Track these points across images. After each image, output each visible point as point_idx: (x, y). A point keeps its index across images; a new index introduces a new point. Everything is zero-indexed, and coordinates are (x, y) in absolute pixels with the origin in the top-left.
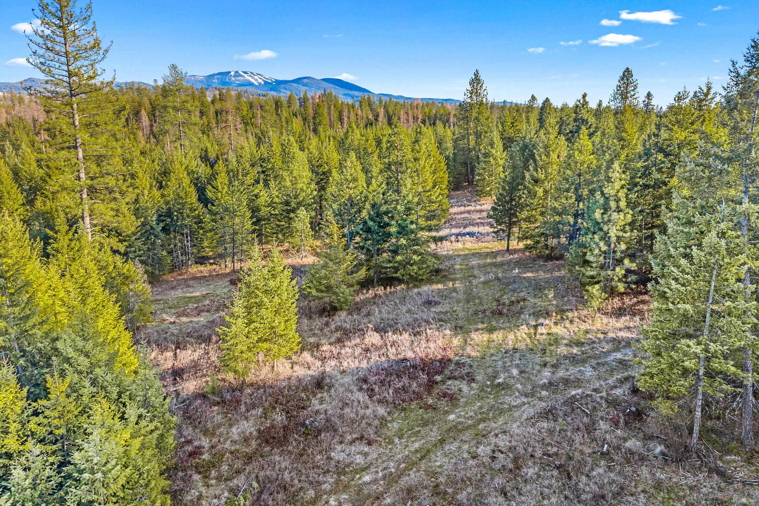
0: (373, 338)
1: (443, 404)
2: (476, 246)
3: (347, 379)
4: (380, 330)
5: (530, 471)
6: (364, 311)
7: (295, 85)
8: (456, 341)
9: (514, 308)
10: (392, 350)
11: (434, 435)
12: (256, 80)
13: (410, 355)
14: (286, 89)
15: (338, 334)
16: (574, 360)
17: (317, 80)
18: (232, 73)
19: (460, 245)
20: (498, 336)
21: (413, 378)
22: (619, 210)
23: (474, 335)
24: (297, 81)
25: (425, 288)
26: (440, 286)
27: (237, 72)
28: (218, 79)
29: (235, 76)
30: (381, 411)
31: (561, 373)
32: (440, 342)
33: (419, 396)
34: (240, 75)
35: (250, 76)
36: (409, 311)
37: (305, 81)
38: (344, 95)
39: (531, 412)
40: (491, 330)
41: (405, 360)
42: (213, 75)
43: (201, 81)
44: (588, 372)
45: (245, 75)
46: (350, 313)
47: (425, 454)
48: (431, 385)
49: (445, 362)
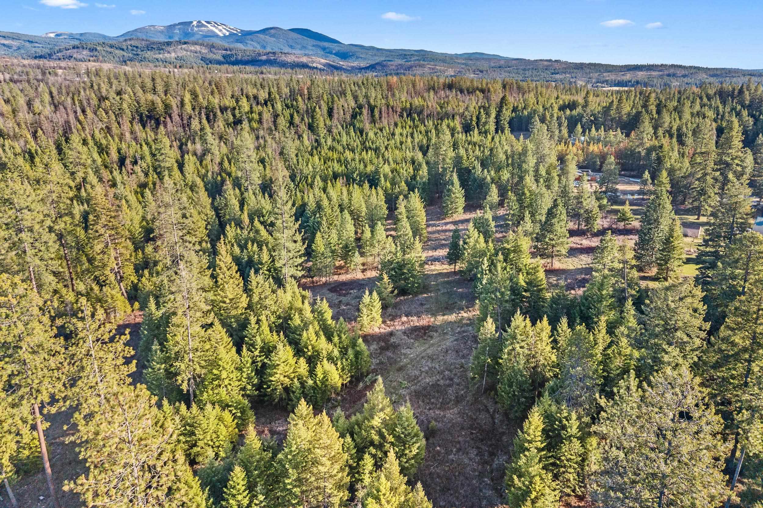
0: (404, 319)
1: (429, 339)
2: (441, 268)
3: (399, 333)
4: (407, 316)
5: (450, 352)
6: (398, 308)
7: (261, 36)
8: (432, 320)
9: (452, 306)
10: (412, 323)
11: (427, 346)
12: (220, 30)
13: (418, 324)
14: (252, 41)
15: (391, 317)
16: (467, 325)
17: (285, 31)
18: (195, 23)
19: (433, 267)
20: (446, 317)
21: (420, 332)
22: (486, 274)
23: (438, 317)
24: (264, 31)
25: (420, 296)
26: (426, 295)
27: (199, 22)
28: (179, 29)
29: (198, 26)
30: (412, 341)
31: (463, 329)
32: (427, 320)
33: (422, 337)
34: (203, 25)
35: (214, 26)
36: (415, 308)
37: (272, 31)
38: (313, 46)
39: (452, 339)
40: (444, 315)
41: (416, 326)
42: (175, 25)
43: (162, 32)
44: (470, 328)
45: (209, 25)
46: (393, 309)
47: (425, 350)
48: (425, 334)
49: (429, 326)
